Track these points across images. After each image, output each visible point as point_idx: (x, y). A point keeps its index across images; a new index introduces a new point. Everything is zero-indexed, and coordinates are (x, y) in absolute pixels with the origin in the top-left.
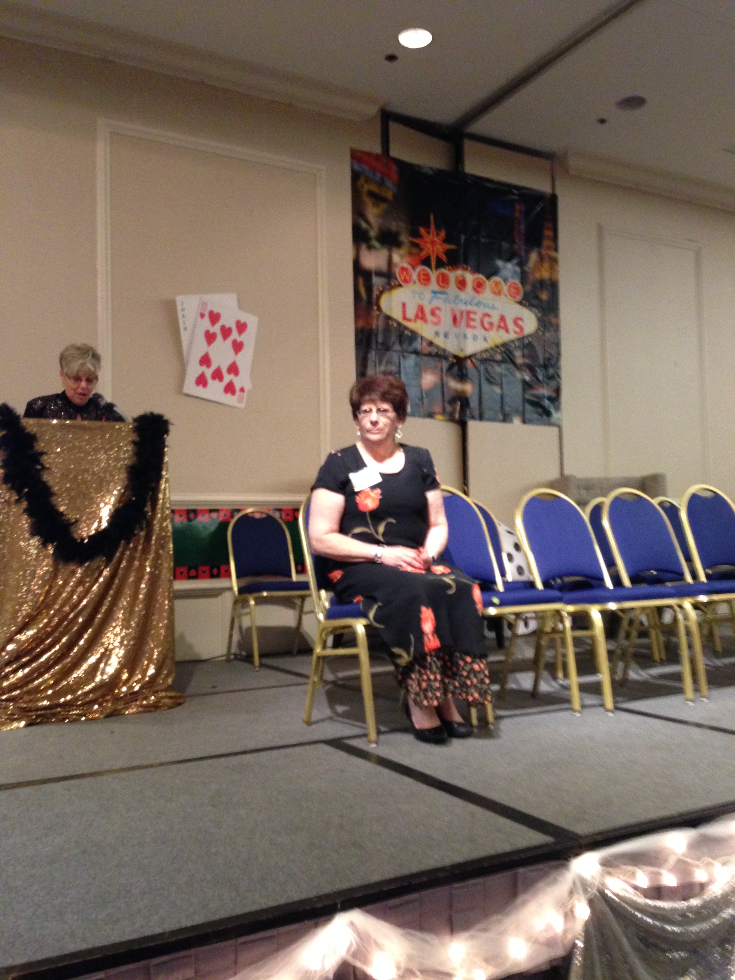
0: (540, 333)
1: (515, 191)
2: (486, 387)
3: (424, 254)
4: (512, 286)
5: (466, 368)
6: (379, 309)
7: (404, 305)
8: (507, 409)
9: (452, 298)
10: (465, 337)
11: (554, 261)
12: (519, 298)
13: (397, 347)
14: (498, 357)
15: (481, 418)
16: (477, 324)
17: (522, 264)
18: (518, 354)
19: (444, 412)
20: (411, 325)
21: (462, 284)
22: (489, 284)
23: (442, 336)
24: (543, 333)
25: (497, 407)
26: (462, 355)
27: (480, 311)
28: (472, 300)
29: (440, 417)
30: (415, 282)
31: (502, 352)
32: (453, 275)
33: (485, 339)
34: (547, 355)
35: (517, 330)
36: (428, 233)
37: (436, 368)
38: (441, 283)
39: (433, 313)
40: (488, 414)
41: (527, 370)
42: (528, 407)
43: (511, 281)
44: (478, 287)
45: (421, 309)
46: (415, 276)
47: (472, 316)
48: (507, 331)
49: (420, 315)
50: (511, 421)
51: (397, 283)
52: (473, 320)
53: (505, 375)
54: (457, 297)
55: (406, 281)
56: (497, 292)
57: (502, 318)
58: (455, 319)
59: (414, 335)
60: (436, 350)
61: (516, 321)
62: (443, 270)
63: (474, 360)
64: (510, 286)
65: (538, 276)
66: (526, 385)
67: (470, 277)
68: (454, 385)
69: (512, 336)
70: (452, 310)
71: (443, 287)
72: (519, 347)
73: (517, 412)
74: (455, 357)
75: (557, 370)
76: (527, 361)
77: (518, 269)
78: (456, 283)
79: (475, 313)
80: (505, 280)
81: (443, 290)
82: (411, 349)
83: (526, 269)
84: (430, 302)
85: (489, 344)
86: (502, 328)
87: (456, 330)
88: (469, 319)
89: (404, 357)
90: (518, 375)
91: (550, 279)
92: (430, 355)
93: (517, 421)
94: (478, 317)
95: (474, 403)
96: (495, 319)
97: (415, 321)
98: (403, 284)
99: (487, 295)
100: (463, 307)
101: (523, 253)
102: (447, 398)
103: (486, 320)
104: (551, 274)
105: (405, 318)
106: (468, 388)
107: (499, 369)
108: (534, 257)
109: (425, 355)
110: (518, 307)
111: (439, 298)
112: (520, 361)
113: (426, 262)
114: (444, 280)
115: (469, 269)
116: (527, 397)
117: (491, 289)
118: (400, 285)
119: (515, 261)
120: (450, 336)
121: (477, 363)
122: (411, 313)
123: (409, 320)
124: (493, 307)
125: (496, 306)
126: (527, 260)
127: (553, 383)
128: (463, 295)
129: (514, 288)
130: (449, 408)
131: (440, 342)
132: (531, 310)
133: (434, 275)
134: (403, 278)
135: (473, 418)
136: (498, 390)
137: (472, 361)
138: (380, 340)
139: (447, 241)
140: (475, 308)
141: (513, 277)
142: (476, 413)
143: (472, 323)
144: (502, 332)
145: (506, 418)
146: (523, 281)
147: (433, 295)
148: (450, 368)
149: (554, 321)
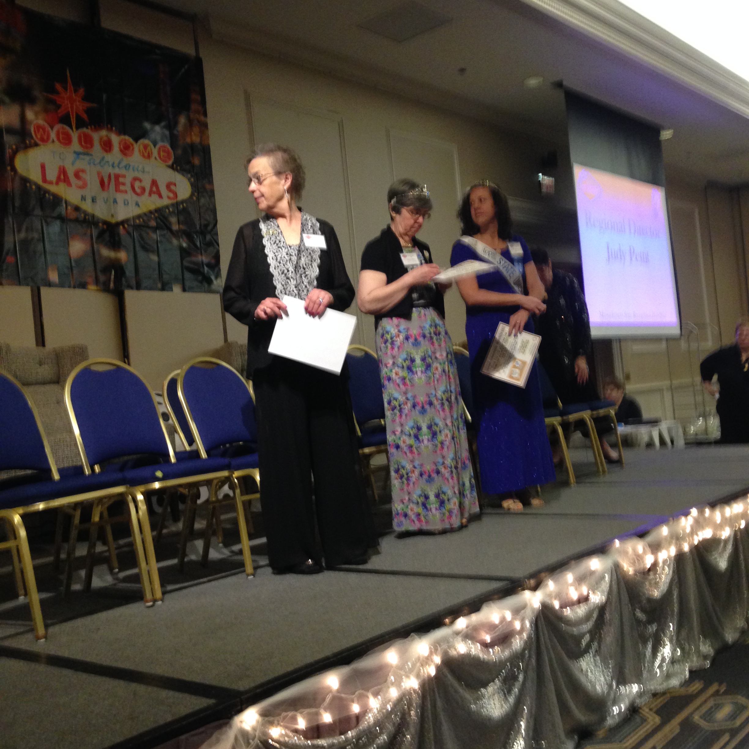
0: (195, 198)
1: (158, 51)
2: (141, 255)
3: (61, 112)
4: (161, 150)
5: (119, 234)
6: (14, 169)
7: (43, 167)
8: (166, 277)
9: (97, 161)
10: (115, 201)
11: (204, 126)
12: (170, 163)
13: (38, 212)
14: (153, 223)
15: (138, 287)
16: (128, 187)
17: (171, 126)
18: (173, 220)
19: (97, 282)
20: (53, 189)
21: (107, 146)
22: (137, 147)
23: (89, 200)
24: (198, 199)
25: (156, 275)
26: (113, 221)
27: (130, 175)
28: (119, 163)
29: (92, 287)
30: (53, 141)
31: (156, 218)
32: (97, 136)
33: (137, 204)
34: (203, 222)
35: (171, 195)
36: (66, 89)
37: (85, 234)
38: (83, 143)
39: (77, 175)
40: (146, 282)
41: (184, 236)
42: (187, 275)
43: (160, 144)
44: (126, 150)
45: (63, 171)
46: (53, 135)
47: (121, 180)
48: (160, 196)
49: (62, 177)
50: (171, 290)
51: (33, 141)
52: (124, 184)
53: (161, 242)
54: (103, 158)
55: (43, 140)
56: (146, 154)
57: (154, 183)
58: (102, 183)
59: (57, 200)
60: (83, 215)
61: (168, 186)
62: (85, 130)
63: (126, 226)
64: (160, 149)
65: (188, 140)
66: (184, 253)
67: (115, 139)
68: (106, 252)
69: (165, 202)
70: (99, 173)
71: (87, 148)
72: (173, 212)
73: (176, 280)
74: (105, 223)
75: (215, 237)
76: (182, 227)
77: (167, 133)
78: (101, 145)
79: (124, 176)
80: (155, 144)
81: (86, 150)
82: (55, 214)
83: (175, 132)
84: (73, 164)
85: (143, 209)
86: (154, 193)
87: (104, 195)
88: (118, 184)
89: (46, 222)
90: (175, 242)
91: (201, 143)
92: (76, 220)
93: (177, 289)
94: (128, 181)
95: (130, 272)
96: (147, 184)
97: (57, 183)
98: (39, 142)
99: (136, 158)
100: (110, 170)
101: (171, 116)
102: (99, 267)
103: (137, 184)
104: (201, 137)
105: (45, 180)
106: (123, 256)
107: (154, 236)
108: (182, 120)
109: (71, 220)
110: (170, 171)
111: (84, 159)
112: (175, 227)
113: (65, 120)
114: (87, 142)
115: (114, 128)
116: (186, 264)
117: (140, 151)
118: (36, 145)
119: (163, 124)
120: (98, 201)
121: (131, 230)
122: (52, 175)
123: (51, 183)
124: (143, 172)
125: (147, 169)
126: (176, 123)
127: (211, 250)
128: (109, 157)
129: (164, 151)
130: (102, 278)
131: (87, 206)
132: (183, 175)
133: (75, 136)
134: (39, 137)
135: (130, 287)
136: (155, 258)
137: (124, 227)
138: (17, 204)
139: (86, 98)
140: (123, 172)
141: (163, 141)
142: (133, 282)
143: (122, 188)
144: (155, 197)
145: (165, 287)
146: (174, 144)
147: (75, 155)
148: (100, 235)
149: (208, 186)
